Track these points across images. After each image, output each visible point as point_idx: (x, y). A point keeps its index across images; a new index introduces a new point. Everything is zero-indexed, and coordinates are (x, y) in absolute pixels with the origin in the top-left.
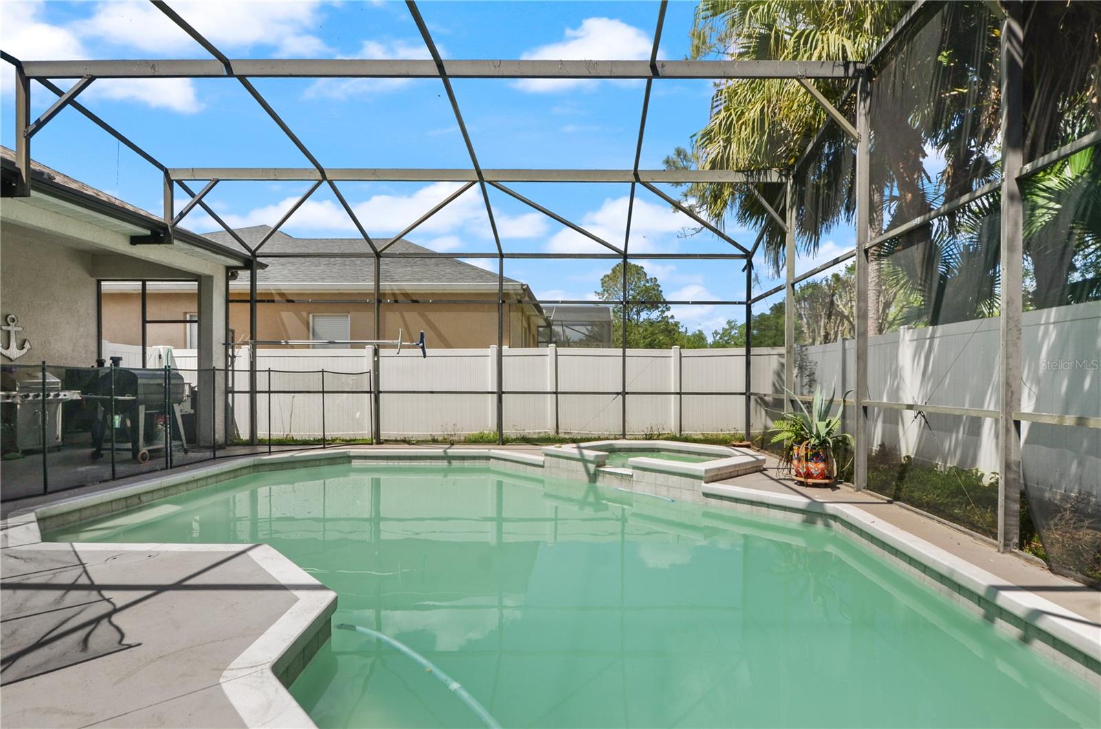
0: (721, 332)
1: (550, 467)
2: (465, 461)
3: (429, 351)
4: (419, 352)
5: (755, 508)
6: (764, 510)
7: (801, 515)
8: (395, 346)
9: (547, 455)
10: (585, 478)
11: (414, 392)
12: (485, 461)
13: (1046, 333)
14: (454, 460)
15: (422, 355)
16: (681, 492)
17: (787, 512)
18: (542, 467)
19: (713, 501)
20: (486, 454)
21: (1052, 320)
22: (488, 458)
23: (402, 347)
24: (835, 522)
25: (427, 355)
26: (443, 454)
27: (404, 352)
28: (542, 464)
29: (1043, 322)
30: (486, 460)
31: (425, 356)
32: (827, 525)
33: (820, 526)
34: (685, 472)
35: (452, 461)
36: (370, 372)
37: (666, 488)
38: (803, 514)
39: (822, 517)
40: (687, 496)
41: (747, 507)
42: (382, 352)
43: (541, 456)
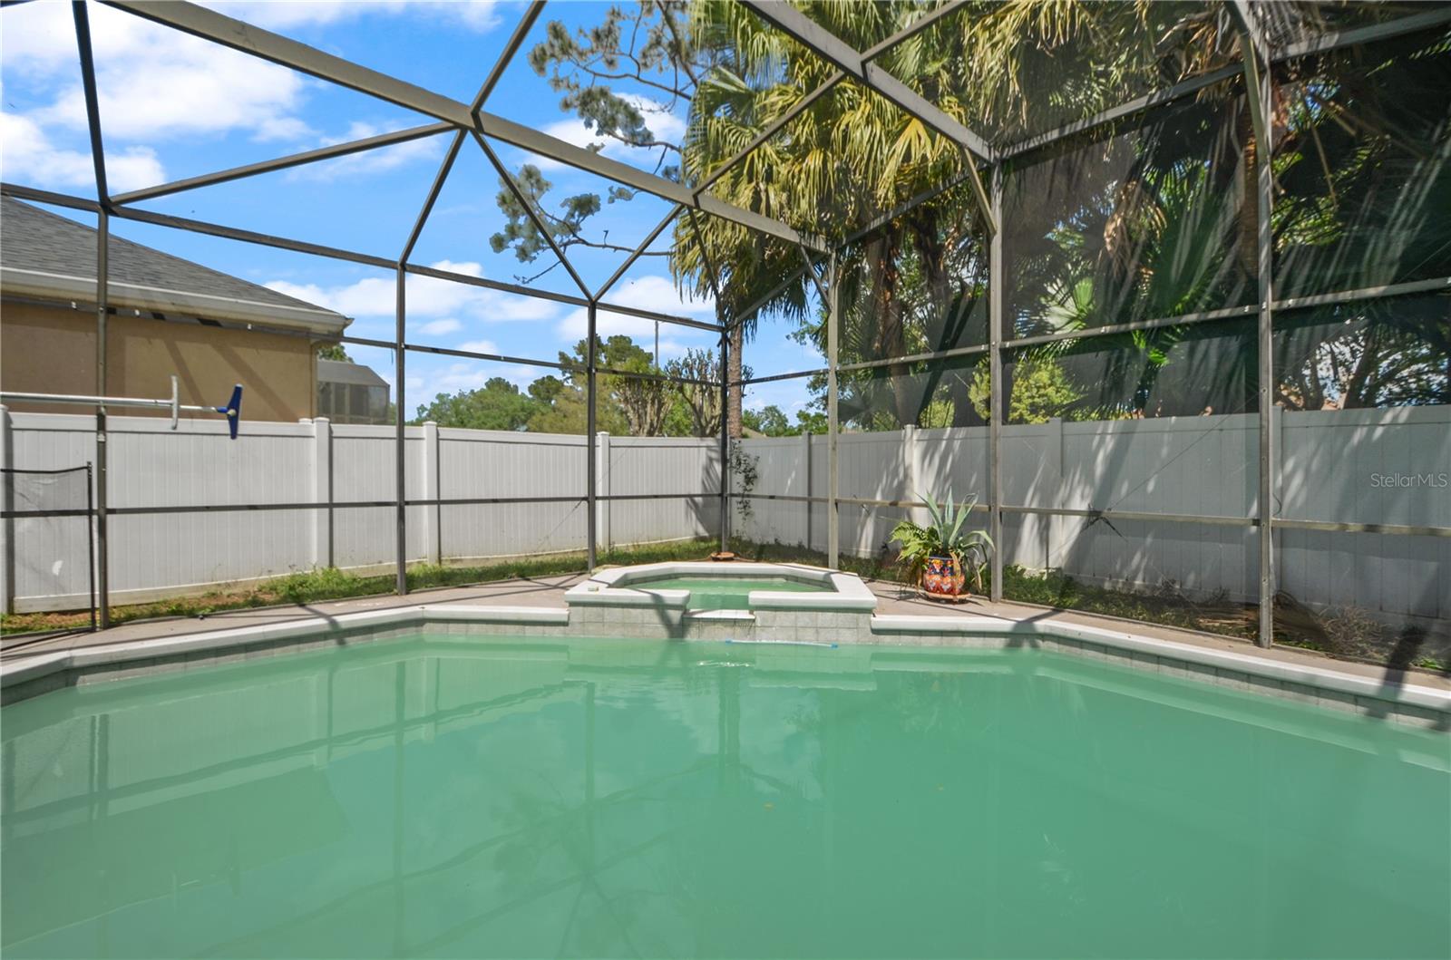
0: (429, 407)
1: (583, 623)
2: (375, 635)
3: (244, 426)
4: (223, 426)
5: (945, 639)
6: (959, 640)
7: (1003, 639)
8: (166, 413)
9: (573, 604)
10: (662, 633)
11: (208, 509)
12: (414, 629)
13: (1102, 442)
14: (349, 636)
15: (228, 431)
16: (837, 633)
17: (987, 639)
18: (565, 624)
19: (888, 639)
20: (420, 616)
21: (1110, 431)
22: (419, 622)
23: (182, 414)
24: (1043, 641)
25: (240, 432)
26: (328, 629)
27: (185, 425)
28: (565, 619)
29: (1099, 431)
30: (417, 626)
31: (234, 435)
32: (1035, 646)
33: (1026, 648)
34: (842, 605)
35: (348, 639)
36: (88, 468)
37: (813, 631)
38: (1006, 637)
39: (1027, 638)
40: (847, 637)
41: (935, 640)
42: (113, 422)
43: (564, 607)
